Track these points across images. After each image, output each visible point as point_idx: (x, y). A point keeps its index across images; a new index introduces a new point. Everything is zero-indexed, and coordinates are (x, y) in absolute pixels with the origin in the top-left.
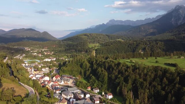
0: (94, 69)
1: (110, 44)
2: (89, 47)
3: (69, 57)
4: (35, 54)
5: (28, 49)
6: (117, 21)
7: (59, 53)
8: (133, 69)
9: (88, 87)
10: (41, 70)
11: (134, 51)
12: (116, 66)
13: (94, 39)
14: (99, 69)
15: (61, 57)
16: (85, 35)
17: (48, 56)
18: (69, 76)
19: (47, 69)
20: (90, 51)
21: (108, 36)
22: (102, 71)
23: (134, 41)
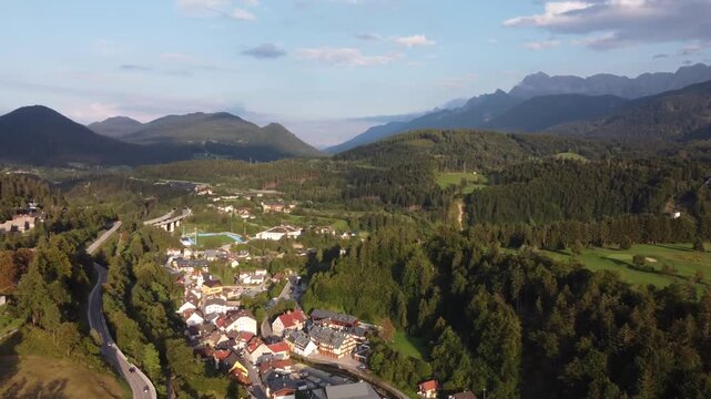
0: (454, 291)
1: (529, 176)
2: (437, 188)
3: (356, 225)
4: (227, 209)
5: (207, 188)
6: (557, 79)
7: (318, 208)
8: (657, 311)
9: (423, 381)
10: (236, 281)
11: (637, 207)
12: (567, 287)
13: (461, 152)
14: (477, 298)
15: (323, 225)
16: (426, 136)
17: (272, 221)
18: (344, 317)
19: (259, 277)
20: (441, 203)
21: (518, 140)
22: (493, 307)
23: (637, 162)
